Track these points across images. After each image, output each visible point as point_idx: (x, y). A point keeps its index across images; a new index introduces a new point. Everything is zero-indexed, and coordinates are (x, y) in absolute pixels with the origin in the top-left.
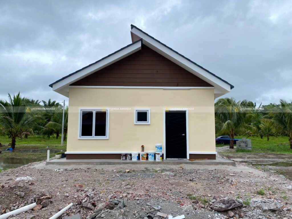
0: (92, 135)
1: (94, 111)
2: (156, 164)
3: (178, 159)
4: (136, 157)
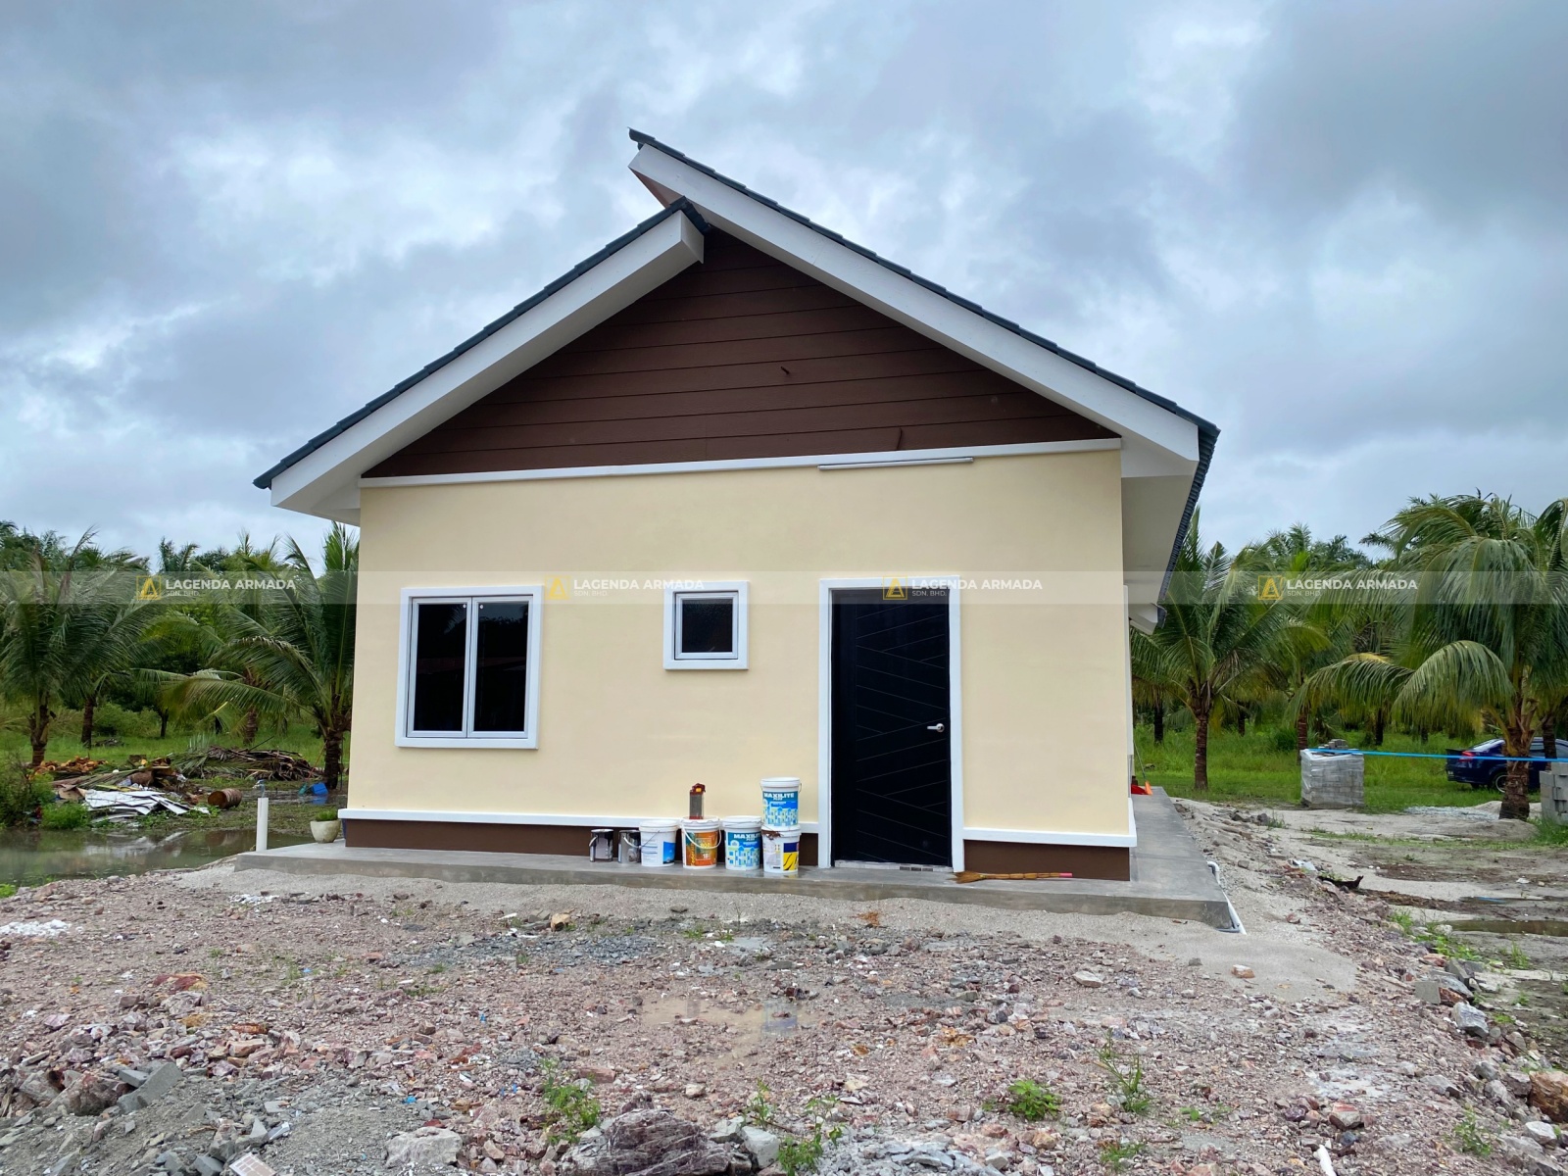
3: (901, 868)
4: (661, 850)
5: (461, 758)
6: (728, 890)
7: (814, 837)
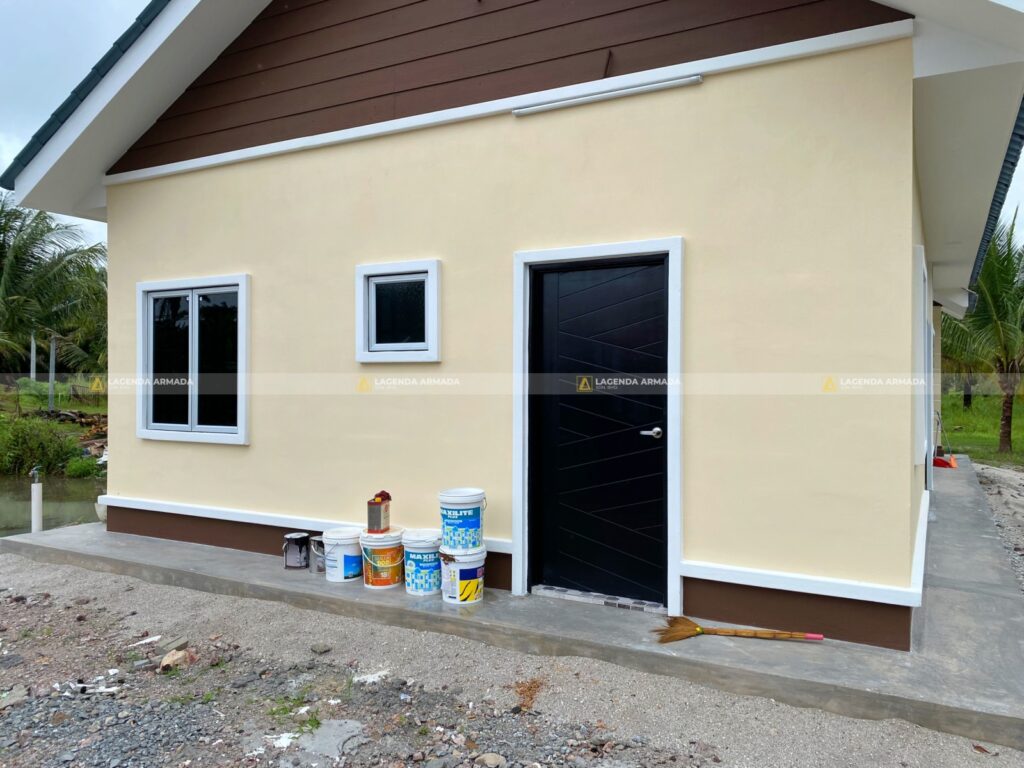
0: (186, 422)
1: (189, 293)
2: (412, 627)
3: (606, 603)
4: (341, 564)
5: (189, 451)
6: (391, 623)
7: (508, 557)
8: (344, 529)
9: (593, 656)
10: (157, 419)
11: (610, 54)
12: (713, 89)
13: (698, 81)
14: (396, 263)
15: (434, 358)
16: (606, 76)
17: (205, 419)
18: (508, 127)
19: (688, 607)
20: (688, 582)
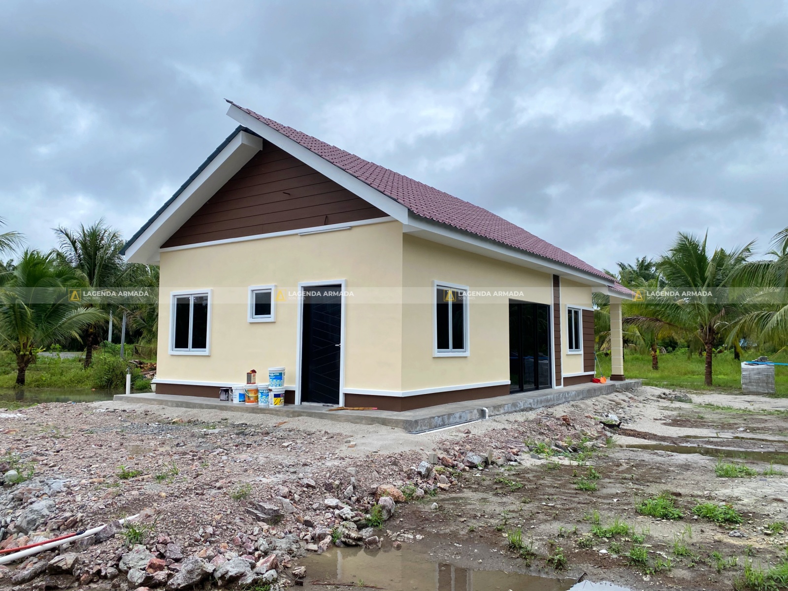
0: (187, 348)
3: (323, 405)
4: (238, 396)
5: (188, 359)
7: (294, 392)
8: (239, 384)
9: (306, 416)
10: (176, 347)
11: (327, 217)
12: (354, 230)
13: (351, 228)
14: (262, 286)
15: (273, 321)
16: (325, 225)
17: (195, 346)
18: (298, 238)
19: (347, 404)
20: (346, 395)
